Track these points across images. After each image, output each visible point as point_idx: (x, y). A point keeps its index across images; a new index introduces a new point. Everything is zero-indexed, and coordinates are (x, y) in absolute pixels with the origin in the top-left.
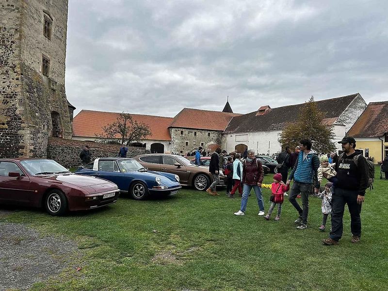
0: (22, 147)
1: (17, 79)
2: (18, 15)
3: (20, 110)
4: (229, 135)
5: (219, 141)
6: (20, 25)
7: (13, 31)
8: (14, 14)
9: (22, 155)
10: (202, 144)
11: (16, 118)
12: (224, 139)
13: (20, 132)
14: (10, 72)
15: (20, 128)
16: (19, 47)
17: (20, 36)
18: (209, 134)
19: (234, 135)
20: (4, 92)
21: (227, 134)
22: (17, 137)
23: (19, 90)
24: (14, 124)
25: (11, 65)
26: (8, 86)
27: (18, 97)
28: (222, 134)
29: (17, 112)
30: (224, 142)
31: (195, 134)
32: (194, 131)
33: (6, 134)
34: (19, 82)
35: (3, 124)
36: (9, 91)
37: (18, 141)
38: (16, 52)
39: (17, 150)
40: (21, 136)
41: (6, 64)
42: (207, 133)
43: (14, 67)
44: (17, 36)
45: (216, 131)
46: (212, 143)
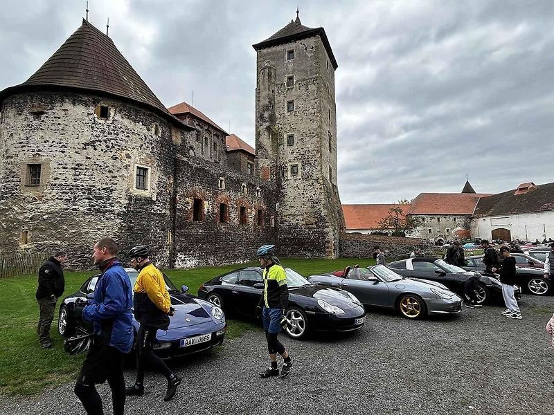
0: (328, 242)
1: (321, 188)
2: (318, 139)
3: (324, 212)
4: (482, 219)
5: (467, 227)
6: (321, 147)
7: (315, 152)
8: (315, 139)
9: (328, 248)
10: (448, 230)
11: (322, 219)
12: (473, 224)
13: (325, 230)
14: (315, 184)
15: (328, 227)
16: (321, 163)
17: (321, 154)
18: (455, 219)
19: (488, 219)
20: (311, 199)
21: (478, 218)
22: (323, 235)
23: (322, 196)
24: (320, 224)
25: (315, 178)
26: (314, 195)
27: (323, 202)
28: (471, 219)
29: (322, 214)
30: (475, 227)
31: (439, 220)
32: (436, 217)
33: (315, 232)
34: (322, 191)
35: (312, 224)
36: (315, 198)
37: (324, 237)
38: (319, 168)
39: (325, 244)
40: (327, 233)
41: (312, 177)
42: (452, 218)
43: (317, 180)
44: (319, 155)
45: (463, 215)
46: (459, 228)
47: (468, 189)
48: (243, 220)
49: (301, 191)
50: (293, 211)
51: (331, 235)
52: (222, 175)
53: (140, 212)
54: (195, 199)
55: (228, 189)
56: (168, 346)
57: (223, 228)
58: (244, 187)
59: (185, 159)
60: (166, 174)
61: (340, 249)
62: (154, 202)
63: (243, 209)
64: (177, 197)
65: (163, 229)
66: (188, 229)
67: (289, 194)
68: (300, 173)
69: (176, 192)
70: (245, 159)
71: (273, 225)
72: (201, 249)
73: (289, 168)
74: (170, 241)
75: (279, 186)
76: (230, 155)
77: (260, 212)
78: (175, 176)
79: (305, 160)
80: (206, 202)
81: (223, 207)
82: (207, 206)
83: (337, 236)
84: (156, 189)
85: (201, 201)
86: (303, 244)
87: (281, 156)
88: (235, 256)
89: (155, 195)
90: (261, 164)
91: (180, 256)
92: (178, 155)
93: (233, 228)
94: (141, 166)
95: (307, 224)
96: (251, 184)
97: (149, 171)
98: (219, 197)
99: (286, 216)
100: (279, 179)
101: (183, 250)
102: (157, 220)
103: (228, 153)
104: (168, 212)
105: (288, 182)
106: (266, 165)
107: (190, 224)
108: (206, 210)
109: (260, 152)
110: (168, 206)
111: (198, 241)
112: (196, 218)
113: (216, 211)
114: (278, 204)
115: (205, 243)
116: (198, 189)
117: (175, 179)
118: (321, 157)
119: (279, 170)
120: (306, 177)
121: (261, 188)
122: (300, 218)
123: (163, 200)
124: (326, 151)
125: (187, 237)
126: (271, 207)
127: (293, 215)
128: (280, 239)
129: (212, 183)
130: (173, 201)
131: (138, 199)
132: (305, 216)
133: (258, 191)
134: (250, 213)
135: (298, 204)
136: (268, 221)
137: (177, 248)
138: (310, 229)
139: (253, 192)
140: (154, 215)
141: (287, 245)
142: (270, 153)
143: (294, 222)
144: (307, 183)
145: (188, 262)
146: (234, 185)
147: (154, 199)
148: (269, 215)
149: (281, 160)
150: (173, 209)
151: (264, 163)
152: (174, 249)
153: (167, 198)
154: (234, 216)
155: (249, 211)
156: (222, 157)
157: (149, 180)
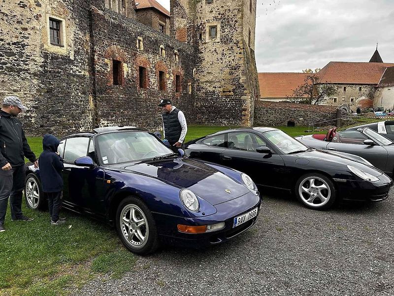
0: (245, 110)
1: (240, 53)
3: (243, 79)
4: (386, 89)
5: (371, 96)
6: (242, 5)
7: (236, 11)
9: (244, 116)
10: (352, 100)
11: (240, 86)
12: (377, 93)
13: (243, 98)
14: (234, 48)
15: (243, 94)
16: (242, 25)
17: (242, 14)
18: (360, 88)
20: (229, 65)
21: (383, 87)
22: (240, 102)
23: (242, 62)
24: (238, 91)
25: (235, 41)
26: (233, 60)
27: (241, 68)
28: (376, 88)
29: (241, 81)
30: (378, 96)
31: (345, 90)
32: (343, 86)
33: (232, 99)
34: (242, 56)
35: (230, 92)
36: (233, 64)
37: (241, 105)
38: (239, 30)
39: (241, 112)
40: (244, 101)
41: (231, 40)
42: (358, 88)
43: (237, 43)
44: (240, 15)
45: (368, 85)
46: (363, 98)
47: (376, 58)
48: (162, 85)
49: (220, 56)
50: (210, 78)
51: (249, 103)
52: (141, 34)
53: (58, 72)
54: (113, 60)
55: (147, 51)
56: (220, 226)
57: (143, 94)
58: (162, 49)
59: (101, 12)
60: (82, 29)
61: (255, 117)
62: (71, 62)
63: (161, 74)
64: (96, 57)
65: (84, 93)
66: (108, 93)
67: (207, 59)
68: (218, 36)
69: (93, 51)
70: (156, 19)
71: (190, 93)
72: (123, 114)
73: (207, 29)
74: (91, 105)
75: (197, 50)
76: (140, 14)
77: (177, 77)
78: (91, 32)
79: (224, 19)
80: (125, 65)
81: (142, 70)
82: (126, 69)
83: (253, 103)
84: (73, 46)
85: (120, 62)
86: (220, 112)
87: (199, 15)
88: (156, 122)
89: (72, 53)
90: (177, 25)
91: (103, 122)
92: (93, 7)
93: (152, 94)
94: (54, 17)
95: (224, 92)
96: (169, 46)
97: (64, 24)
98: (138, 59)
99: (203, 83)
100: (196, 43)
101: (106, 116)
102: (77, 82)
103: (137, 11)
104: (87, 74)
105: (205, 46)
106: (182, 26)
107: (110, 88)
108: (125, 73)
109: (176, 10)
110: (87, 67)
111: (119, 107)
112: (116, 83)
113: (135, 75)
114: (194, 70)
115: (126, 109)
116: (116, 49)
117: (91, 36)
118: (242, 18)
119: (196, 31)
120: (225, 40)
121: (179, 51)
122: (218, 85)
123: (82, 59)
124: (246, 10)
125: (108, 101)
126: (188, 73)
127: (210, 82)
128: (197, 107)
129: (130, 43)
130: (92, 62)
131: (55, 57)
132: (223, 82)
133: (175, 54)
134: (169, 79)
135: (215, 70)
136: (185, 87)
137: (99, 113)
138: (227, 97)
139: (171, 55)
140: (74, 76)
141: (203, 113)
142: (187, 11)
143: (211, 89)
144: (226, 47)
146: (152, 46)
147: (72, 58)
148: (186, 82)
149: (199, 20)
150: (92, 71)
151: (181, 23)
152: (96, 114)
153: (86, 58)
154: (153, 80)
155: (168, 76)
156: (131, 16)
157: (64, 34)
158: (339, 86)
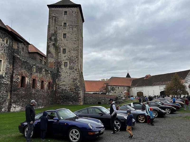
0: (80, 97)
1: (77, 74)
2: (77, 52)
3: (79, 84)
5: (128, 91)
6: (78, 55)
7: (75, 57)
8: (76, 52)
9: (80, 100)
10: (122, 92)
11: (77, 87)
12: (130, 90)
13: (79, 92)
14: (75, 71)
15: (79, 90)
16: (78, 62)
17: (78, 59)
19: (136, 88)
20: (73, 78)
21: (132, 87)
22: (78, 94)
23: (78, 77)
24: (77, 89)
25: (75, 69)
26: (75, 76)
27: (78, 80)
28: (130, 88)
29: (78, 85)
30: (131, 91)
31: (118, 88)
32: (118, 87)
33: (74, 93)
34: (78, 75)
35: (73, 89)
36: (75, 78)
38: (77, 64)
39: (78, 98)
40: (80, 93)
41: (74, 68)
42: (123, 87)
43: (76, 70)
44: (77, 59)
45: (127, 86)
46: (126, 91)
47: (128, 76)
48: (42, 87)
49: (69, 74)
50: (64, 83)
51: (81, 94)
52: (35, 65)
54: (22, 77)
55: (37, 72)
57: (33, 91)
58: (43, 71)
59: (19, 56)
60: (10, 63)
61: (84, 101)
62: (3, 78)
63: (42, 82)
64: (14, 75)
65: (7, 92)
66: (17, 91)
67: (63, 75)
68: (68, 66)
69: (13, 72)
70: (38, 57)
71: (55, 90)
72: (23, 101)
73: (63, 63)
74: (9, 97)
75: (58, 71)
76: (30, 54)
77: (49, 83)
78: (13, 64)
79: (71, 60)
80: (27, 78)
81: (34, 80)
82: (27, 80)
83: (83, 94)
84: (5, 71)
85: (25, 77)
86: (68, 98)
87: (59, 58)
88: (38, 104)
89: (4, 74)
90: (49, 61)
91: (13, 105)
92: (16, 54)
93: (37, 91)
95: (70, 89)
96: (46, 70)
97: (3, 61)
98: (33, 76)
99: (60, 85)
100: (58, 69)
101: (15, 102)
102: (4, 87)
104: (9, 83)
105: (62, 70)
106: (52, 61)
107: (19, 88)
108: (27, 82)
109: (49, 55)
110: (9, 80)
111: (22, 98)
112: (21, 86)
113: (31, 83)
114: (57, 80)
115: (25, 99)
116: (24, 72)
117: (13, 66)
118: (78, 60)
119: (58, 64)
120: (71, 68)
121: (50, 72)
122: (68, 86)
123: (8, 76)
124: (79, 57)
125: (17, 95)
126: (54, 81)
127: (64, 85)
128: (57, 96)
129: (30, 69)
130: (12, 77)
132: (70, 85)
133: (49, 73)
134: (45, 84)
135: (67, 80)
136: (53, 88)
137: (12, 101)
138: (72, 91)
139: (47, 74)
140: (3, 84)
141: (60, 99)
142: (54, 56)
143: (65, 88)
144: (71, 71)
145: (17, 108)
146: (39, 70)
147: (4, 76)
148: (53, 85)
149: (59, 59)
150: (12, 81)
151: (51, 60)
152: (11, 102)
154: (39, 85)
155: (45, 83)
156: (26, 55)
157: (2, 66)
158: (116, 86)
